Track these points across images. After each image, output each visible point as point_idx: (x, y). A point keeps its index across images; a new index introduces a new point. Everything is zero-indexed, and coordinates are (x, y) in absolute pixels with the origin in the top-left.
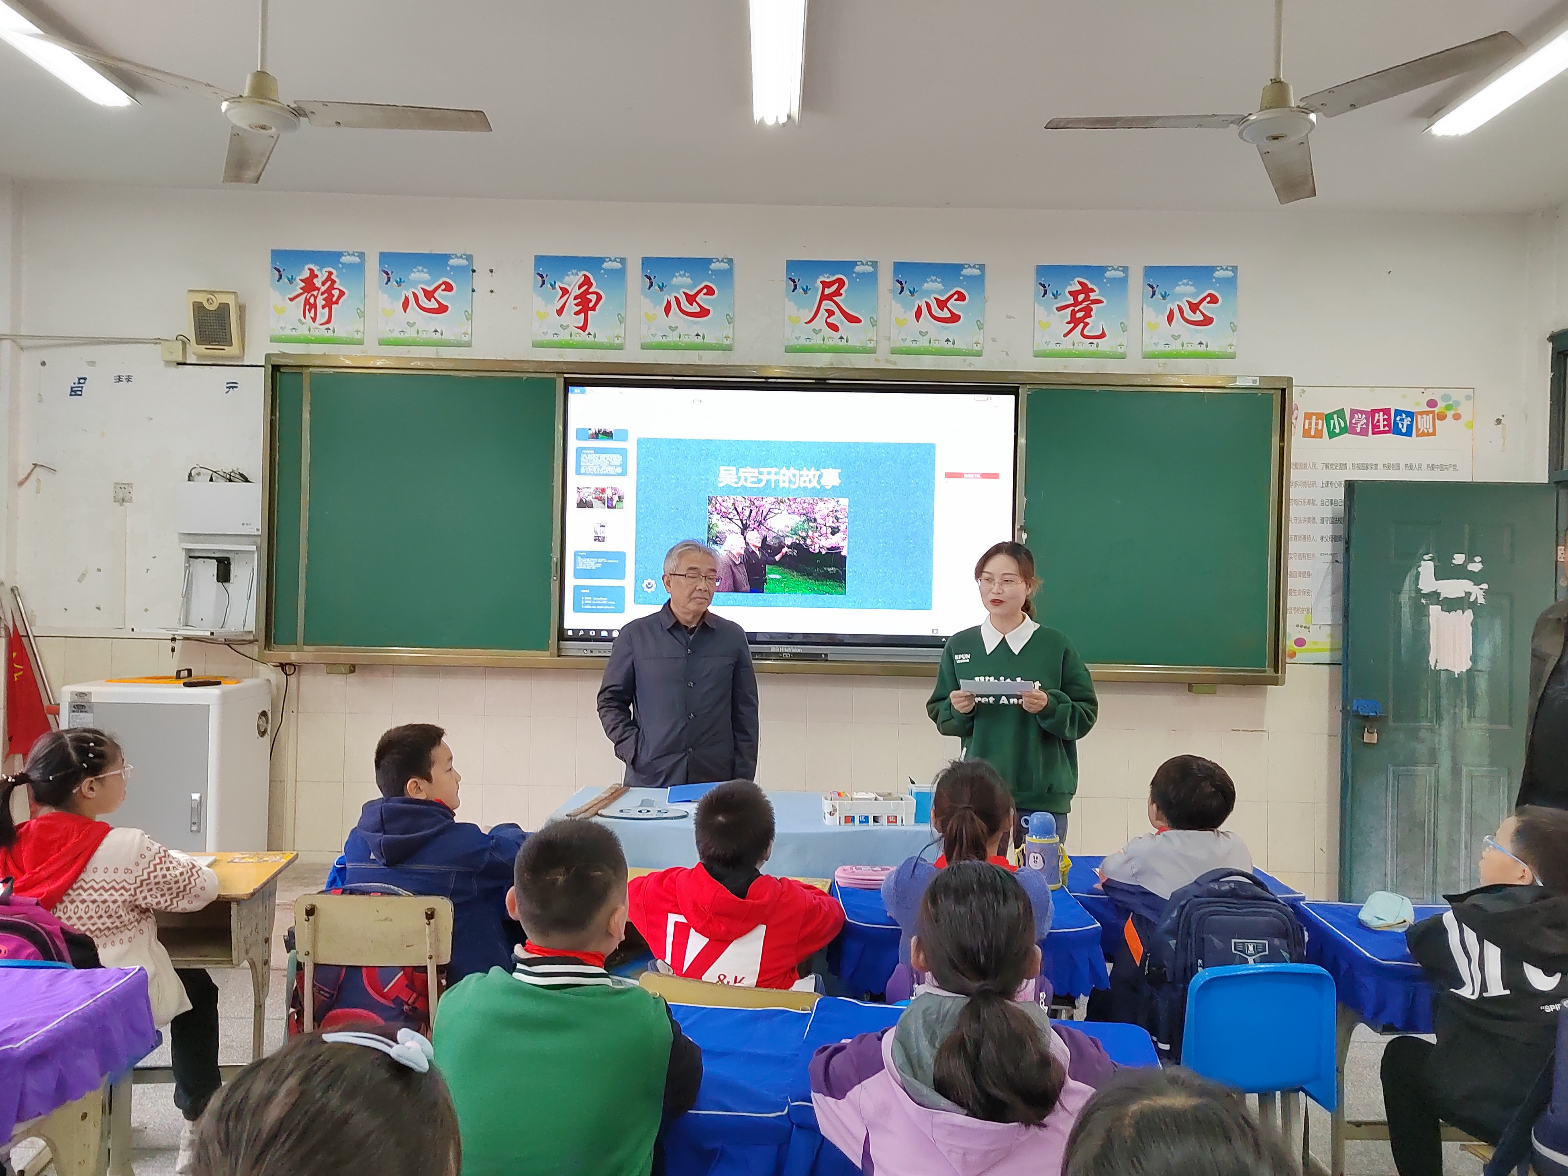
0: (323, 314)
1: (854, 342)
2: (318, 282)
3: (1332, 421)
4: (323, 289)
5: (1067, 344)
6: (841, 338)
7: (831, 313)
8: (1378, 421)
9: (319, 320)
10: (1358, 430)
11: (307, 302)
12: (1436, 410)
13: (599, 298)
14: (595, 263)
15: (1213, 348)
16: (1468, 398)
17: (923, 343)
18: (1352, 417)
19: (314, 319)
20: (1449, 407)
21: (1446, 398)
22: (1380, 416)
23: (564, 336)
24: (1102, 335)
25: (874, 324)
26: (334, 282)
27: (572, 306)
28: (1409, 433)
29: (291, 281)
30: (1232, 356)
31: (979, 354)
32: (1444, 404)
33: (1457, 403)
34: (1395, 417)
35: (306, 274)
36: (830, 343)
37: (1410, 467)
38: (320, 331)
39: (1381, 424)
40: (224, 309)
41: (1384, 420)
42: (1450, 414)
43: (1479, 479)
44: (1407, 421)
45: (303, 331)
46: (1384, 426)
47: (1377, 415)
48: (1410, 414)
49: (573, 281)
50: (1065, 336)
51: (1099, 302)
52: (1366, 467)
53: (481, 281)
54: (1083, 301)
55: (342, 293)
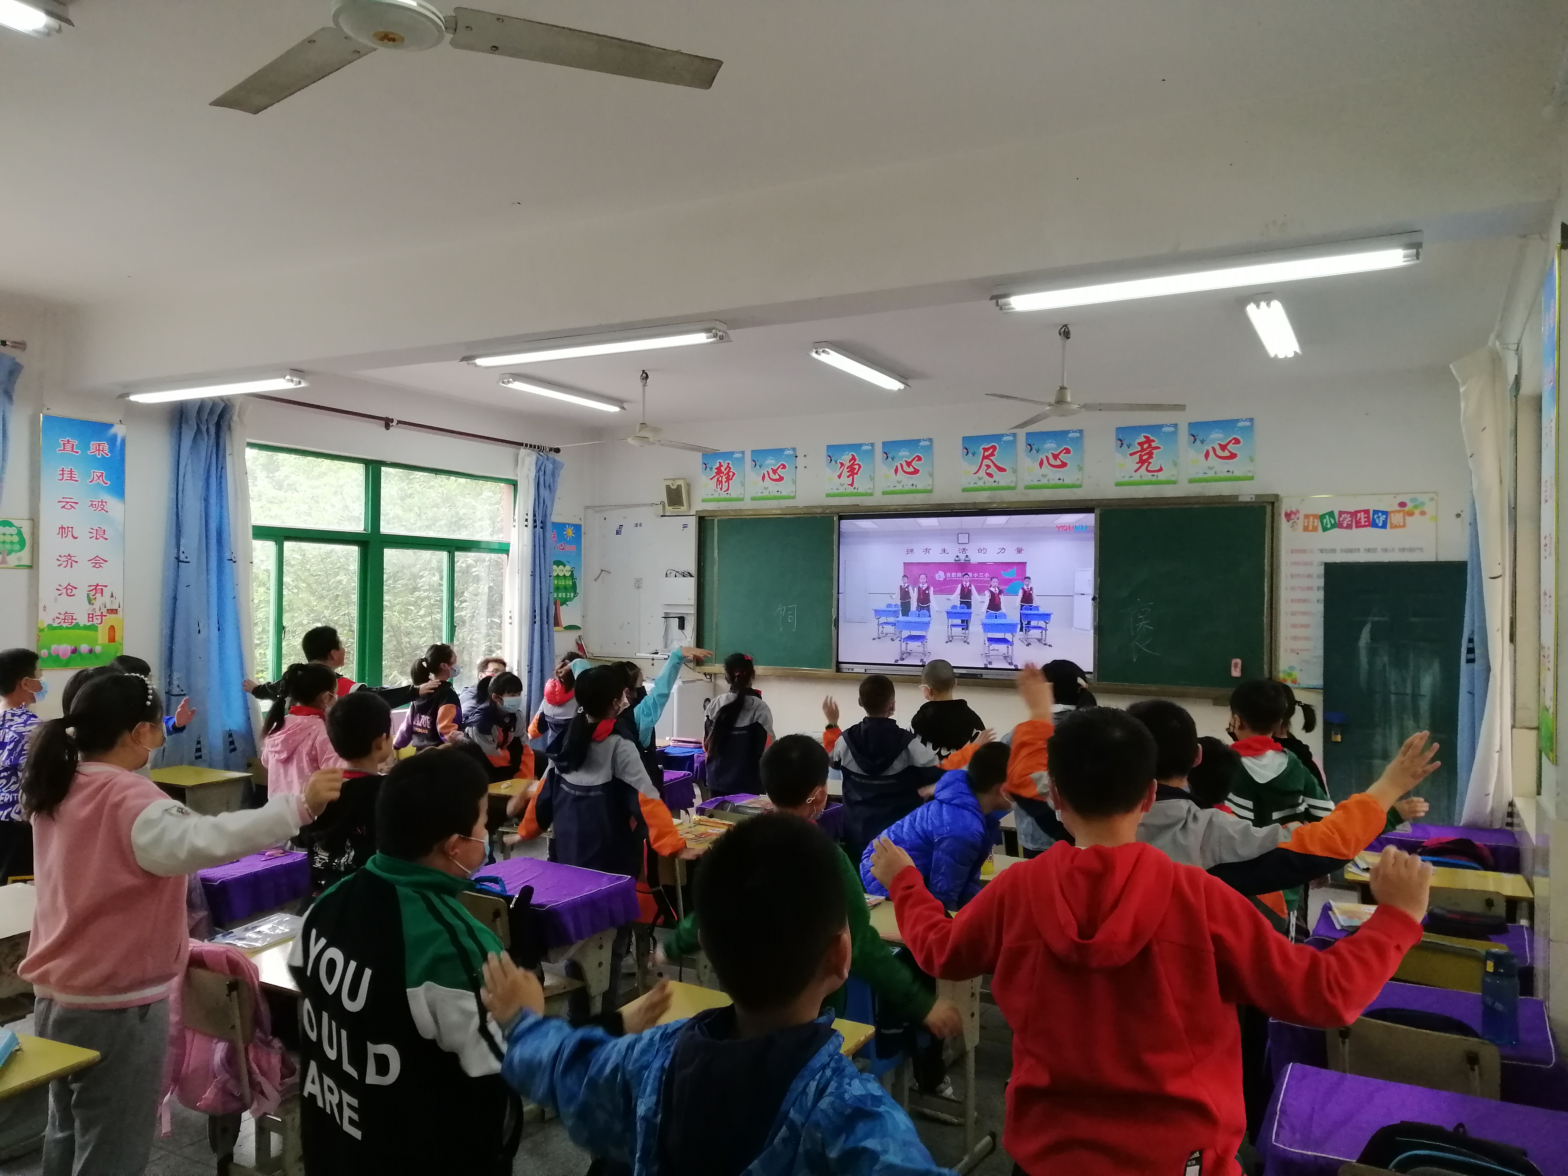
0: (725, 485)
1: (1002, 483)
2: (723, 469)
3: (1325, 520)
4: (725, 472)
5: (1136, 477)
6: (995, 481)
7: (988, 467)
8: (1360, 519)
9: (724, 489)
10: (1345, 525)
11: (718, 479)
12: (1406, 509)
13: (860, 467)
14: (856, 447)
15: (1237, 473)
16: (1432, 499)
17: (1044, 481)
18: (1340, 516)
19: (721, 489)
20: (1416, 507)
21: (1413, 500)
22: (1362, 516)
23: (842, 490)
24: (1161, 470)
25: (1015, 471)
26: (730, 468)
27: (846, 473)
28: (1384, 526)
29: (711, 469)
30: (1252, 478)
31: (1080, 486)
32: (1413, 504)
33: (1423, 504)
34: (1373, 515)
35: (718, 465)
36: (988, 485)
37: (1385, 550)
38: (724, 495)
39: (1363, 520)
40: (679, 487)
41: (1365, 517)
42: (1417, 512)
43: (1442, 558)
44: (1383, 518)
45: (716, 496)
46: (1365, 522)
47: (1359, 514)
48: (1384, 513)
49: (846, 458)
50: (1136, 471)
51: (1158, 448)
52: (1350, 551)
53: (800, 462)
54: (1148, 448)
55: (734, 474)
